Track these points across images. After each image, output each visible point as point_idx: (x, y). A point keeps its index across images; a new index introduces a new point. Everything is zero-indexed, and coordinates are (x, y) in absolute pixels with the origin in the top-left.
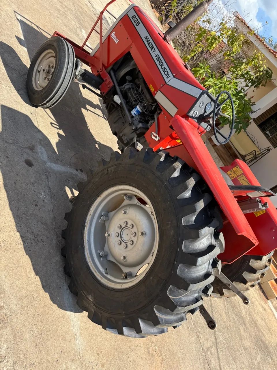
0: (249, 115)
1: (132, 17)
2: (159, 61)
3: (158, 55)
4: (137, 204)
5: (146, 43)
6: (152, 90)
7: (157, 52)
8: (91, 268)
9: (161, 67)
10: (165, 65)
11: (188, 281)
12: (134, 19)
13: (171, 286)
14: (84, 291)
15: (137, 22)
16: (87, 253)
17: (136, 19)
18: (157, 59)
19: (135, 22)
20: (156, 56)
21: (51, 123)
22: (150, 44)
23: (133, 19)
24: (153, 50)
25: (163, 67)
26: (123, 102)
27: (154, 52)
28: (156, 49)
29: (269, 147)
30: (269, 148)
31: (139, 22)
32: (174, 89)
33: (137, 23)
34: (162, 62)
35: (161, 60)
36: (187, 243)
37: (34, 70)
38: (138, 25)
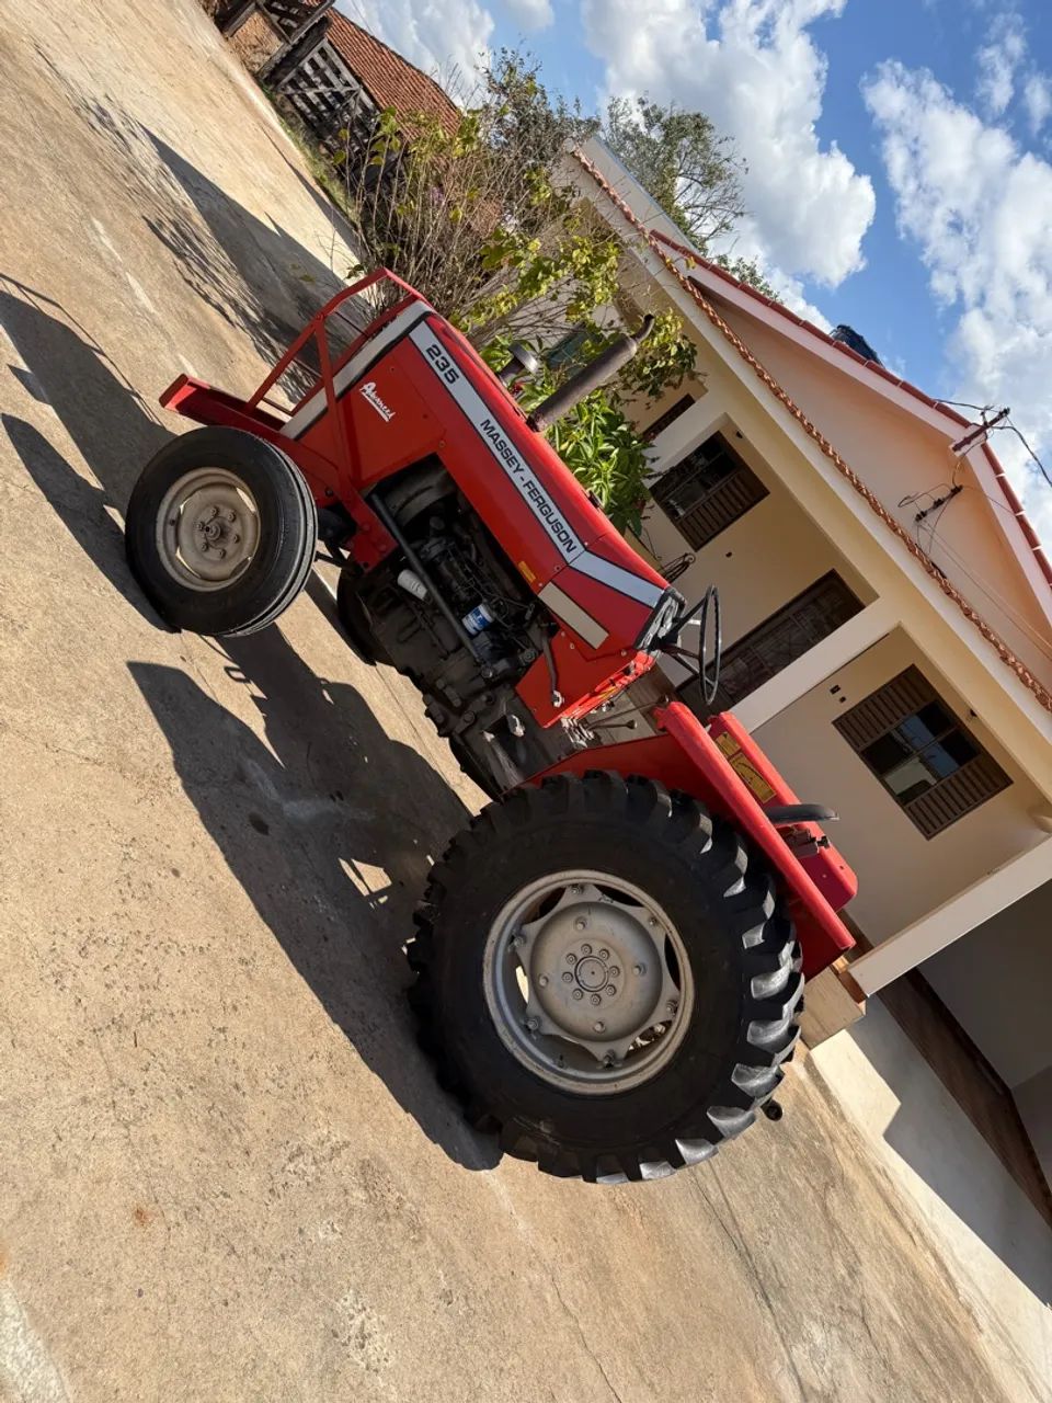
0: (642, 484)
1: (428, 351)
2: (536, 500)
3: (530, 482)
4: (602, 901)
5: (489, 441)
6: (530, 577)
7: (528, 475)
8: (524, 1063)
9: (547, 519)
10: (557, 515)
11: (769, 1051)
12: (437, 358)
13: (737, 1065)
14: (521, 1118)
15: (448, 369)
16: (501, 1029)
17: (443, 358)
18: (529, 493)
19: (442, 370)
20: (527, 484)
21: (228, 669)
22: (501, 446)
23: (433, 358)
24: (514, 467)
25: (551, 519)
26: (435, 592)
27: (519, 474)
28: (523, 465)
29: (686, 555)
30: (686, 559)
31: (452, 370)
32: (593, 582)
33: (449, 372)
34: (547, 506)
35: (541, 497)
36: (759, 982)
37: (158, 519)
38: (454, 380)
